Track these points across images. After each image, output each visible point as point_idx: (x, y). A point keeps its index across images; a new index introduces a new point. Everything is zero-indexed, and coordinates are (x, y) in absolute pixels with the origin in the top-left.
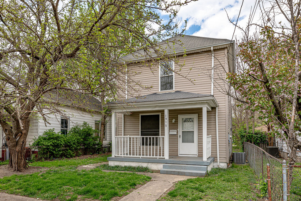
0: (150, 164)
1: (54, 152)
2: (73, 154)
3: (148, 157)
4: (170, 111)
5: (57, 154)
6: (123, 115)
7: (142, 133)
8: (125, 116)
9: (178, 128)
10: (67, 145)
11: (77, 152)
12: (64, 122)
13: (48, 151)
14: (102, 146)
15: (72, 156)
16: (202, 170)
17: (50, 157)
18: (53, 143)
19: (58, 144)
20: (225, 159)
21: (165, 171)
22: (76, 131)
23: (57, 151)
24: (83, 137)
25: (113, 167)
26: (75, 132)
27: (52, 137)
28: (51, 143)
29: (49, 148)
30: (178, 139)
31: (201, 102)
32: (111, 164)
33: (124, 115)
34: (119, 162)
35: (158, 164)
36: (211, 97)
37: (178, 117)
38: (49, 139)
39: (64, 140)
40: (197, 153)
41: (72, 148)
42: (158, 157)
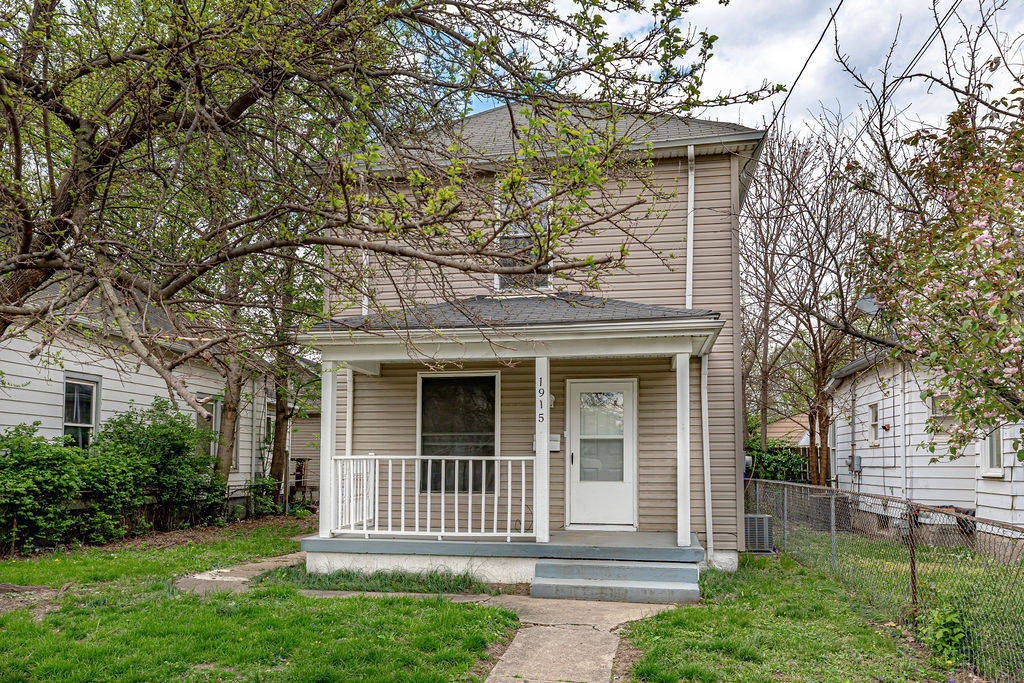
0: (477, 562)
1: (40, 521)
2: (117, 527)
3: (470, 533)
4: (554, 363)
5: (49, 532)
6: (349, 373)
7: (426, 444)
8: (358, 379)
9: (564, 428)
10: (95, 494)
11: (133, 522)
12: (79, 399)
13: (12, 519)
14: (223, 493)
15: (112, 536)
16: (684, 580)
17: (19, 544)
18: (38, 483)
19: (61, 486)
20: (733, 537)
21: (549, 586)
22: (123, 432)
23: (51, 515)
24: (156, 458)
25: (329, 578)
26: (122, 439)
27: (31, 457)
28: (30, 482)
29: (21, 505)
30: (564, 467)
31: (672, 334)
32: (321, 564)
33: (355, 374)
34: (352, 557)
35: (509, 560)
36: (713, 320)
37: (564, 388)
38: (17, 467)
39: (81, 472)
40: (636, 517)
41: (111, 503)
42: (509, 534)
